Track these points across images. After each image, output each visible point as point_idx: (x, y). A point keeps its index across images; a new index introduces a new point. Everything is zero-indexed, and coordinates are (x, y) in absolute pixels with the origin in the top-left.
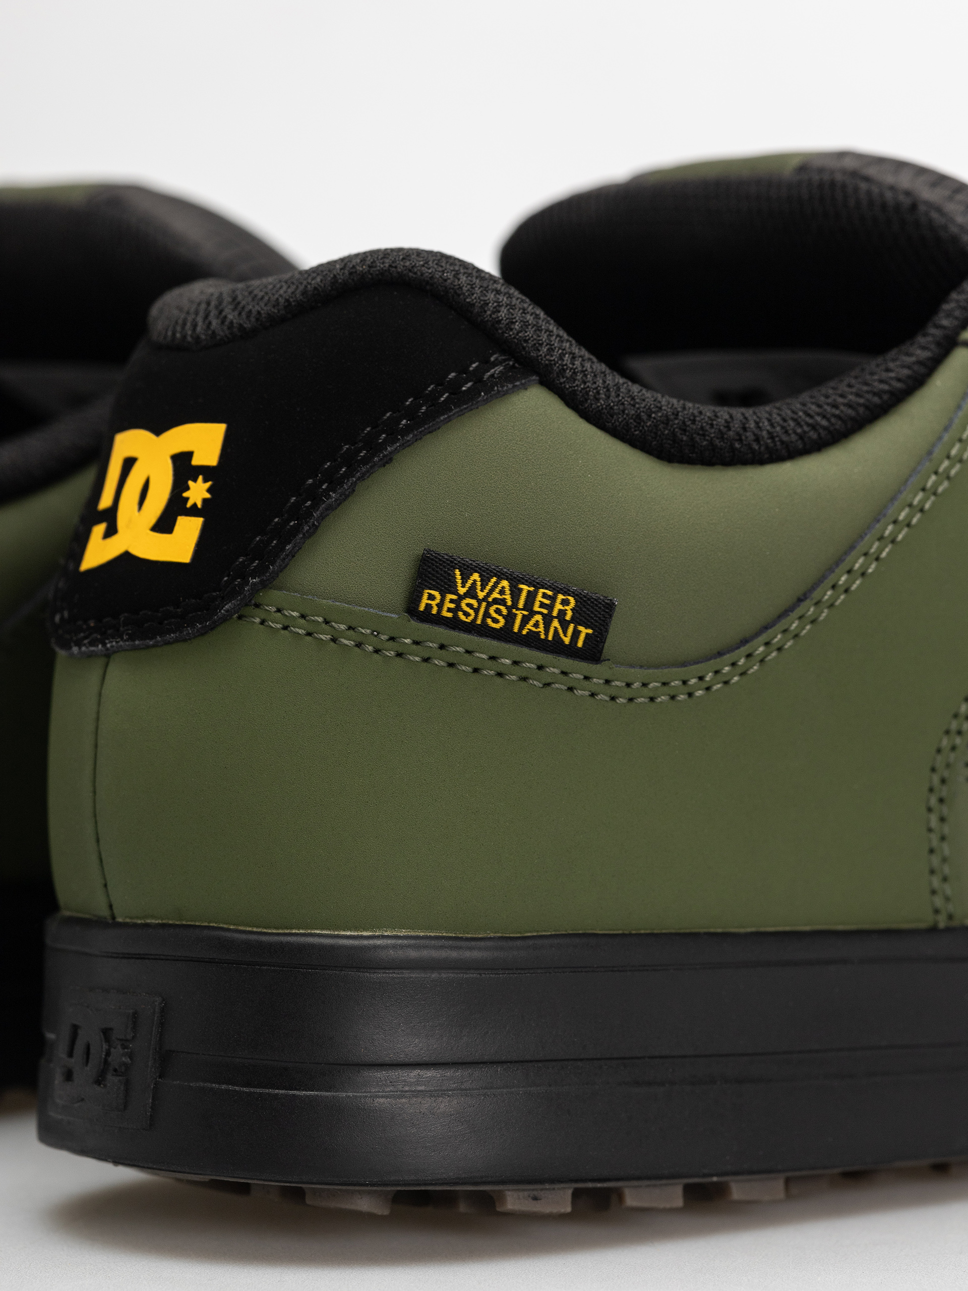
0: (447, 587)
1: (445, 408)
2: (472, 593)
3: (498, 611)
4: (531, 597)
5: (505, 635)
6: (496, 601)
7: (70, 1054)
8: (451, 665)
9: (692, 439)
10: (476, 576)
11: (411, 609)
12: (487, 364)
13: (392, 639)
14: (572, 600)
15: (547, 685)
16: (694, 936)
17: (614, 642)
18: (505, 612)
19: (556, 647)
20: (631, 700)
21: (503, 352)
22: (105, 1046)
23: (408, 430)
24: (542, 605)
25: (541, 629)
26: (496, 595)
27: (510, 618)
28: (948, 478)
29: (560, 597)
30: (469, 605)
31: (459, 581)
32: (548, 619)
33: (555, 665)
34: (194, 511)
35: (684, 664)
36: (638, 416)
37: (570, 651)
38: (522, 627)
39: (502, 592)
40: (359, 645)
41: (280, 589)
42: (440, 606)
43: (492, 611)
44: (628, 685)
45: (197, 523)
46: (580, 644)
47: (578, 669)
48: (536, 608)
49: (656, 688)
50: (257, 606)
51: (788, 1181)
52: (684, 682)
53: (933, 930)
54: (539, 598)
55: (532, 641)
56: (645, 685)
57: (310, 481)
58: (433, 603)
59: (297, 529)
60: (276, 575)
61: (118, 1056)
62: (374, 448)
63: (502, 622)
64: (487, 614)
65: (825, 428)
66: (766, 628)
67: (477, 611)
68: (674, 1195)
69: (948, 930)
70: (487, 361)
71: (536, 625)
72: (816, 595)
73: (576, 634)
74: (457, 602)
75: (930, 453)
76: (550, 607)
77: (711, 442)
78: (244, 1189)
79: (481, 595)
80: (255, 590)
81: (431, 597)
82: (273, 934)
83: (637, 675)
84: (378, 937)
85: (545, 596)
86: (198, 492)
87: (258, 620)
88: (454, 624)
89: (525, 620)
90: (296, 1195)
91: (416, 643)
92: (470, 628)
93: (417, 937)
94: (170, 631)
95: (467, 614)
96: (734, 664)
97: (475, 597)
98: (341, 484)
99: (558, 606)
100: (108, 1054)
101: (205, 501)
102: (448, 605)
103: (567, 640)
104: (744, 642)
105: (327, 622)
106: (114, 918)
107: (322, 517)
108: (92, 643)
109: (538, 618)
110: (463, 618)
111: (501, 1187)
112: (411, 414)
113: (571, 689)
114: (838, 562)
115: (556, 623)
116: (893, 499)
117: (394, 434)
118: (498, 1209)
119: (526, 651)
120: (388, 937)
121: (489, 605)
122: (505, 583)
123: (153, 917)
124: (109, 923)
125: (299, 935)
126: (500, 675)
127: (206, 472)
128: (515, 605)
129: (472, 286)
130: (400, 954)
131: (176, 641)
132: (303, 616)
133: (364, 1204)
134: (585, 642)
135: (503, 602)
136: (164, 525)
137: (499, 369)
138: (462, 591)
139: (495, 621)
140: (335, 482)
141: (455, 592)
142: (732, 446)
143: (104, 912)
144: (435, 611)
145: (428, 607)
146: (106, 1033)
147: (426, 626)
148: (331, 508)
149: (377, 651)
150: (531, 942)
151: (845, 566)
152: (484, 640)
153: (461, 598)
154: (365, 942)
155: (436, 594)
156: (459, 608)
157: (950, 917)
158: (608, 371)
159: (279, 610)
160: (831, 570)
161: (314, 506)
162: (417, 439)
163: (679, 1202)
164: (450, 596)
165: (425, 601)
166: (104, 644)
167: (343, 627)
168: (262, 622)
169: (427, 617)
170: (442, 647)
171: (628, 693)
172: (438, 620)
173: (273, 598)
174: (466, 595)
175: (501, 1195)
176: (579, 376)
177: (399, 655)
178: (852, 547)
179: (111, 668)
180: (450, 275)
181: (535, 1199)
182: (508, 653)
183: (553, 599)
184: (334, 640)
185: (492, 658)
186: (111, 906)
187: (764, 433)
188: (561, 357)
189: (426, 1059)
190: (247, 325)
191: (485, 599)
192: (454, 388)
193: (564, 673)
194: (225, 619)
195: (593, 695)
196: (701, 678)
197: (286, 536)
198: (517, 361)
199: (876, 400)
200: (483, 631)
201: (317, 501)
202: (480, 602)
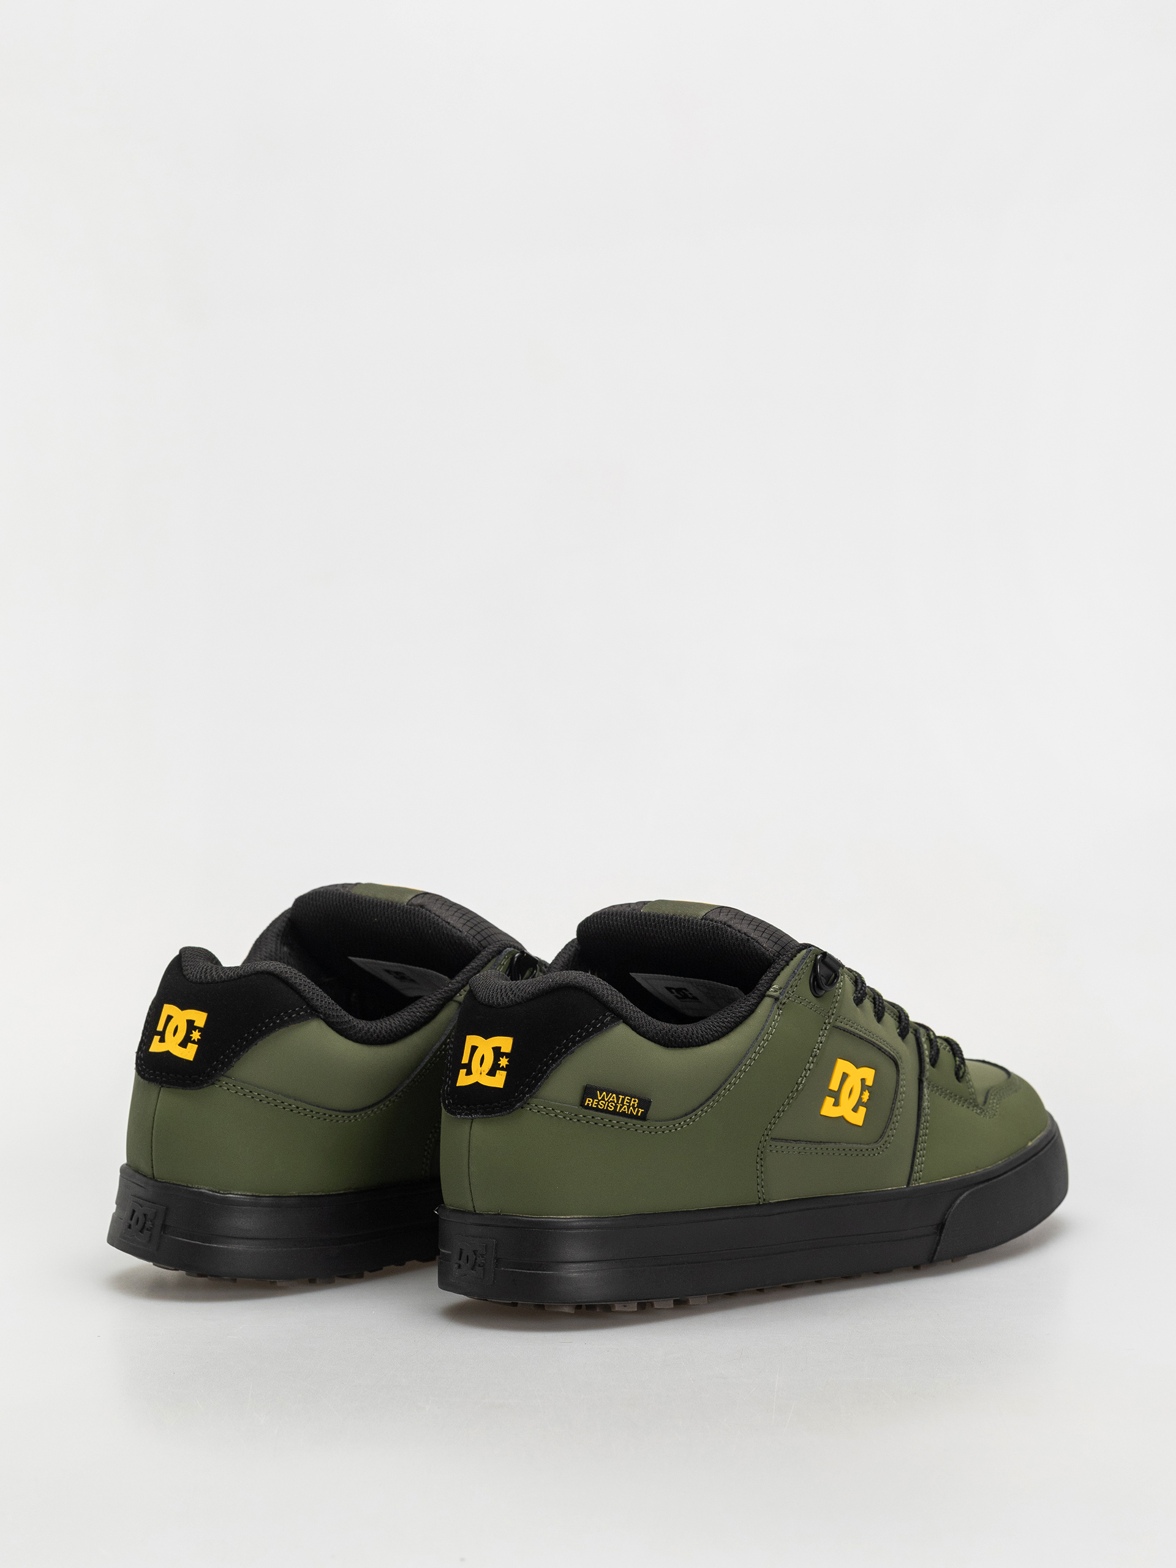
0: (595, 1097)
1: (591, 1034)
2: (603, 1099)
3: (612, 1105)
4: (623, 1100)
5: (614, 1113)
6: (611, 1101)
7: (460, 1259)
8: (596, 1124)
9: (675, 1039)
10: (604, 1093)
11: (582, 1104)
12: (605, 1017)
13: (576, 1115)
14: (637, 1100)
15: (628, 1129)
16: (677, 1212)
17: (651, 1113)
18: (614, 1105)
19: (631, 1116)
20: (656, 1133)
21: (610, 1011)
22: (474, 1257)
23: (579, 1041)
24: (627, 1102)
25: (626, 1110)
26: (611, 1099)
27: (616, 1107)
28: (763, 1047)
29: (633, 1099)
30: (602, 1103)
31: (599, 1095)
32: (629, 1107)
33: (631, 1122)
34: (502, 1069)
35: (674, 1119)
36: (657, 1033)
37: (636, 1117)
38: (620, 1109)
39: (613, 1098)
40: (564, 1117)
41: (535, 1098)
42: (592, 1104)
43: (610, 1105)
44: (655, 1128)
45: (504, 1073)
46: (639, 1115)
47: (639, 1123)
48: (625, 1103)
49: (665, 1128)
50: (528, 1104)
51: (708, 1297)
52: (674, 1125)
53: (758, 1205)
54: (626, 1100)
55: (623, 1114)
56: (661, 1127)
57: (545, 1060)
58: (590, 1103)
59: (542, 1077)
60: (534, 1093)
61: (480, 1260)
62: (568, 1048)
63: (613, 1108)
64: (608, 1106)
65: (720, 1032)
66: (702, 1105)
67: (605, 1105)
68: (670, 1303)
69: (764, 1204)
70: (605, 1015)
71: (625, 1109)
72: (718, 1093)
73: (638, 1111)
74: (598, 1102)
75: (757, 1039)
76: (630, 1103)
77: (682, 1040)
78: (515, 1305)
79: (606, 1100)
80: (528, 1098)
81: (589, 1101)
82: (535, 1218)
83: (658, 1124)
84: (573, 1218)
85: (628, 1099)
86: (504, 1062)
87: (528, 1109)
88: (597, 1109)
89: (621, 1107)
90: (542, 1307)
91: (584, 1116)
92: (602, 1111)
93: (586, 1218)
94: (497, 1113)
95: (601, 1106)
96: (691, 1118)
97: (604, 1100)
98: (557, 1061)
99: (632, 1102)
100: (476, 1259)
101: (506, 1065)
102: (595, 1103)
103: (635, 1114)
104: (694, 1110)
105: (553, 1110)
106: (475, 1211)
107: (550, 1073)
108: (465, 1115)
109: (626, 1106)
110: (600, 1107)
111: (613, 1303)
112: (580, 1035)
113: (636, 1130)
114: (726, 1080)
115: (631, 1108)
116: (745, 1057)
117: (574, 1043)
118: (613, 1310)
119: (621, 1118)
120: (576, 1218)
121: (609, 1103)
122: (614, 1095)
123: (491, 1211)
124: (474, 1213)
125: (544, 1218)
126: (612, 1126)
127: (507, 1055)
128: (618, 1102)
129: (599, 988)
130: (575, 1224)
131: (499, 1115)
132: (545, 1108)
133: (566, 1310)
134: (641, 1114)
135: (614, 1102)
136: (492, 1073)
137: (609, 1018)
138: (600, 1098)
139: (611, 1108)
140: (554, 1061)
141: (598, 1099)
142: (689, 1041)
143: (472, 1209)
144: (590, 1105)
145: (588, 1104)
146: (475, 1252)
147: (588, 1111)
148: (553, 1069)
149: (571, 1119)
150: (623, 1218)
151: (729, 1082)
152: (607, 1115)
153: (599, 1101)
154: (562, 1220)
155: (591, 1100)
156: (599, 1104)
157: (764, 1200)
158: (646, 1015)
159: (536, 1106)
160: (724, 1083)
161: (547, 1069)
162: (582, 1044)
163: (672, 1306)
164: (596, 1100)
165: (587, 1102)
166: (471, 1116)
167: (559, 1111)
168: (530, 1110)
169: (588, 1107)
170: (593, 1117)
171: (655, 1130)
172: (592, 1108)
173: (534, 1102)
174: (601, 1100)
175: (613, 1305)
176: (637, 1019)
177: (578, 1121)
178: (731, 1075)
179: (473, 1124)
180: (590, 984)
181: (625, 1306)
182: (615, 1119)
183: (631, 1100)
184: (556, 1116)
185: (610, 1121)
186: (474, 1207)
187: (700, 1035)
188: (630, 1013)
189: (589, 1260)
190: (518, 1000)
191: (608, 1101)
192: (594, 1026)
193: (634, 1125)
194: (517, 1109)
195: (643, 1132)
196: (680, 1124)
197: (538, 1080)
198: (615, 1015)
199: (737, 1019)
200: (607, 1111)
201: (548, 1067)
202: (606, 1102)
